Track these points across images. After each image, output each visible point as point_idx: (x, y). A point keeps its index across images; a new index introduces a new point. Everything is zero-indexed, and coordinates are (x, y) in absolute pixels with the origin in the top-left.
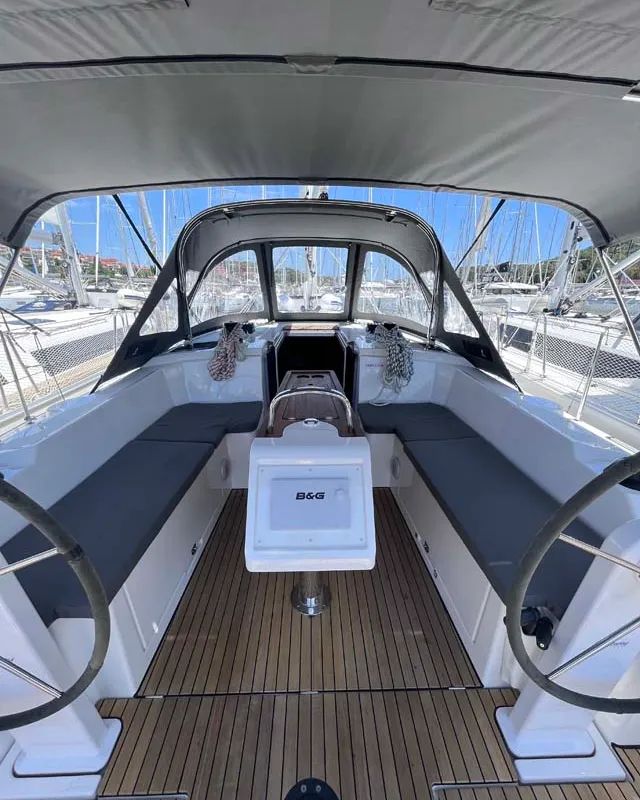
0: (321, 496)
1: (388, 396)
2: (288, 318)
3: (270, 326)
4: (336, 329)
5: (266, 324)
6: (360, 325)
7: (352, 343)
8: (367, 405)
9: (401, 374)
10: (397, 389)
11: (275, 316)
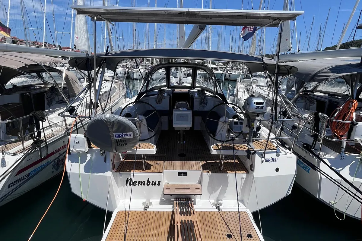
0: (184, 117)
1: (201, 109)
2: (174, 87)
3: (168, 90)
4: (189, 91)
5: (167, 89)
6: (196, 90)
7: (193, 95)
8: (196, 111)
9: (204, 103)
10: (203, 107)
11: (169, 87)
